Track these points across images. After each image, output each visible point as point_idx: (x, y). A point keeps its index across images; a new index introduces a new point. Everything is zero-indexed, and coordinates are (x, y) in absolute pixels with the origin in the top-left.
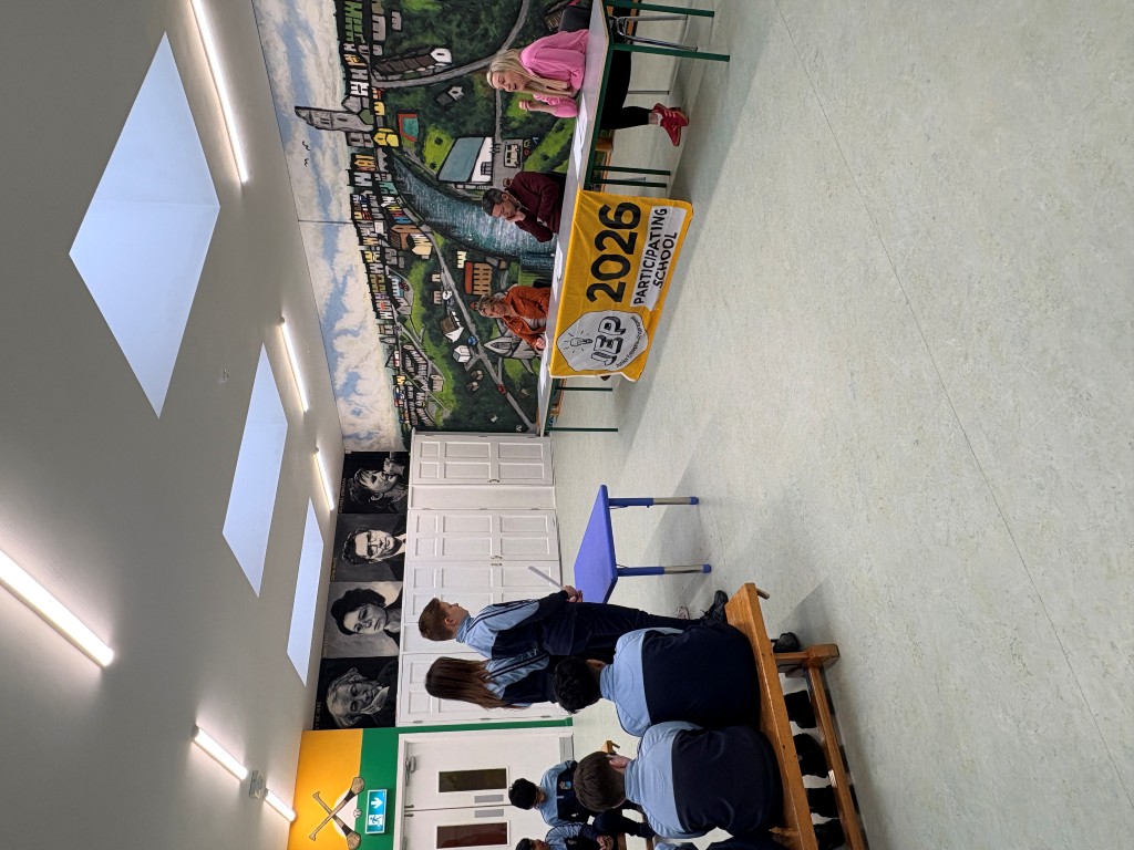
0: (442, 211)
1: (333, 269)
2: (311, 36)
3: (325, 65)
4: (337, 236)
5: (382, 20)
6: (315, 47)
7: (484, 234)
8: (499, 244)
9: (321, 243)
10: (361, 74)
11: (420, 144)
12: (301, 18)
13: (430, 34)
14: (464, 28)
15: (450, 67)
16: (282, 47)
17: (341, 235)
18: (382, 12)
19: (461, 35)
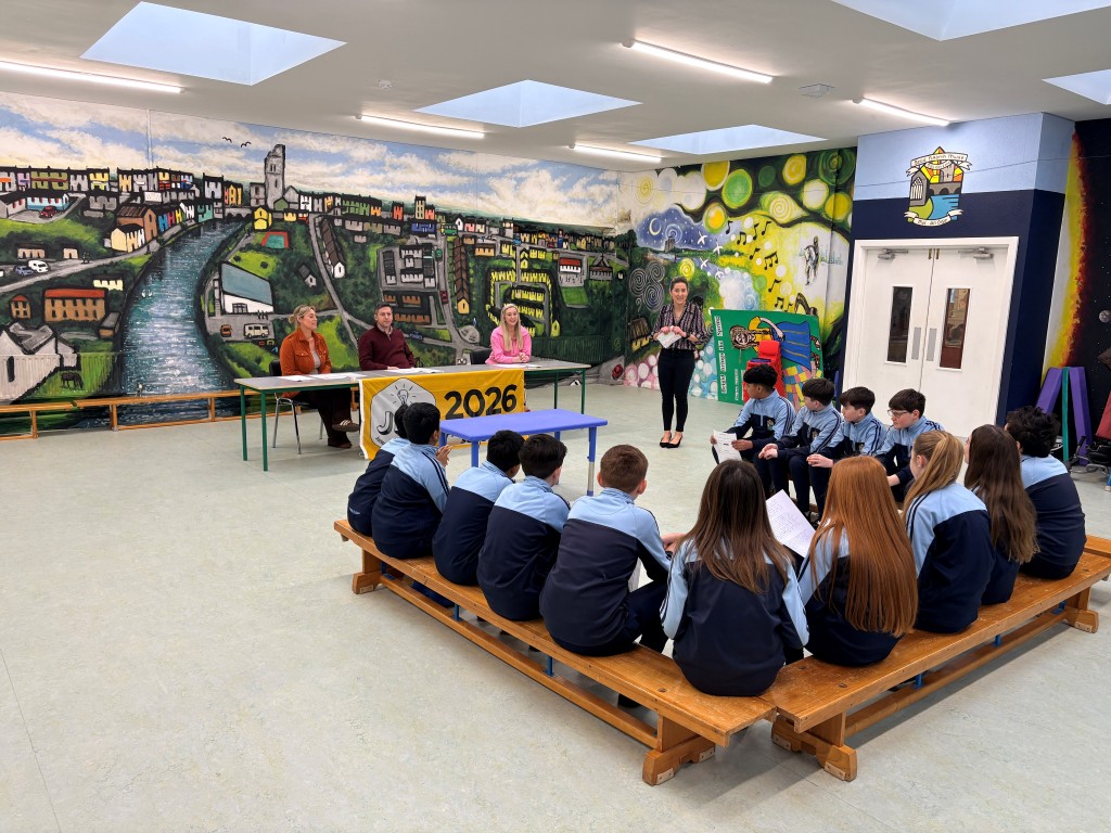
0: (180, 266)
1: (72, 129)
2: (343, 174)
3: (322, 180)
4: (130, 146)
5: (359, 229)
6: (336, 175)
7: (154, 310)
8: (141, 326)
9: (116, 126)
10: (318, 206)
11: (260, 248)
12: (355, 171)
13: (354, 262)
14: (361, 288)
15: (331, 276)
16: (334, 150)
17: (132, 152)
18: (366, 229)
19: (356, 285)
